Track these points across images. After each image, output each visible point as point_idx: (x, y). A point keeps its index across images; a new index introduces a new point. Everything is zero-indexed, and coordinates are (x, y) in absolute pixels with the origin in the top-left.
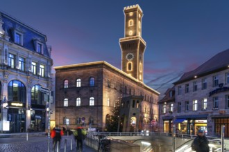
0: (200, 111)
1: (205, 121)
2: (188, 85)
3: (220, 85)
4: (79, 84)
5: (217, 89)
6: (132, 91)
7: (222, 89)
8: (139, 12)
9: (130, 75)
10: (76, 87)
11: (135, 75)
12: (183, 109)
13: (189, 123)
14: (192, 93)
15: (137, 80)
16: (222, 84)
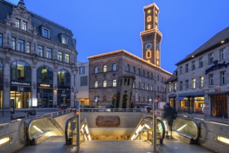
0: (198, 89)
1: (203, 98)
2: (187, 65)
3: (214, 62)
4: (105, 70)
5: (212, 67)
6: (150, 74)
7: (217, 66)
8: (156, 9)
9: (148, 62)
10: (103, 72)
11: (153, 62)
12: (184, 87)
13: (189, 100)
14: (191, 72)
15: (155, 65)
16: (217, 61)
